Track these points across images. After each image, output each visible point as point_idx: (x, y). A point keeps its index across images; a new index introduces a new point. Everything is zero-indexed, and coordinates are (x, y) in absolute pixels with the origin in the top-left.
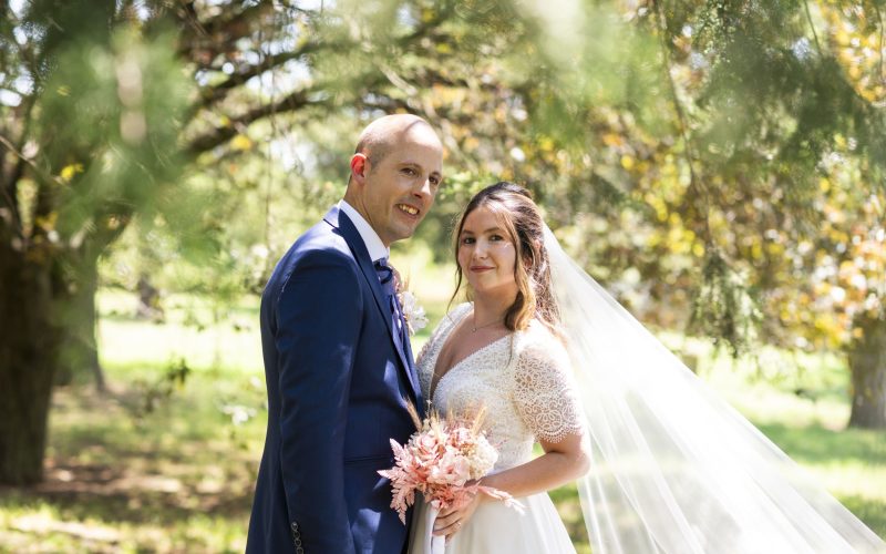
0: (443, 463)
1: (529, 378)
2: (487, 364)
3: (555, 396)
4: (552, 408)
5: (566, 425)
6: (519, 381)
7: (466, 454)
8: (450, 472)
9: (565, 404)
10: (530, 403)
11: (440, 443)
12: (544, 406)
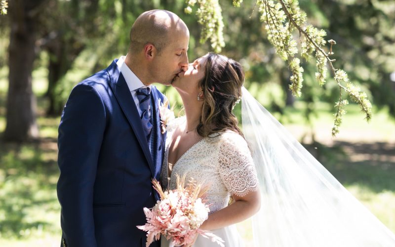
0: (174, 221)
1: (226, 161)
2: (201, 154)
3: (242, 170)
4: (240, 177)
5: (248, 186)
6: (220, 162)
7: (187, 215)
8: (177, 227)
9: (247, 174)
10: (227, 175)
11: (172, 208)
12: (236, 176)
